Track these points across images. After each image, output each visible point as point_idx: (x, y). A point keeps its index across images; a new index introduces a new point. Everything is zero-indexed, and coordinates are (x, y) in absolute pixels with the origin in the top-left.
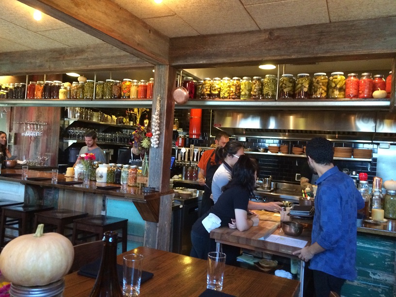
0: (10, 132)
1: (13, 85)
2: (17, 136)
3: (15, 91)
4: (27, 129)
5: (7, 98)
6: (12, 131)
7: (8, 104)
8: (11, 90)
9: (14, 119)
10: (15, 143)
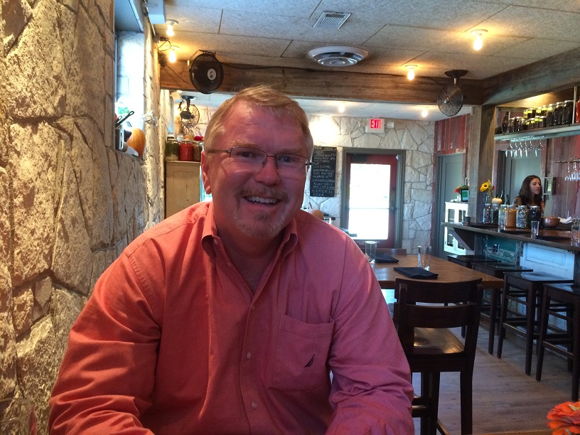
0: (546, 176)
1: (553, 106)
2: (556, 181)
3: (556, 115)
4: (572, 170)
5: (545, 126)
6: (549, 175)
7: (545, 135)
8: (550, 113)
9: (553, 156)
10: (554, 192)
